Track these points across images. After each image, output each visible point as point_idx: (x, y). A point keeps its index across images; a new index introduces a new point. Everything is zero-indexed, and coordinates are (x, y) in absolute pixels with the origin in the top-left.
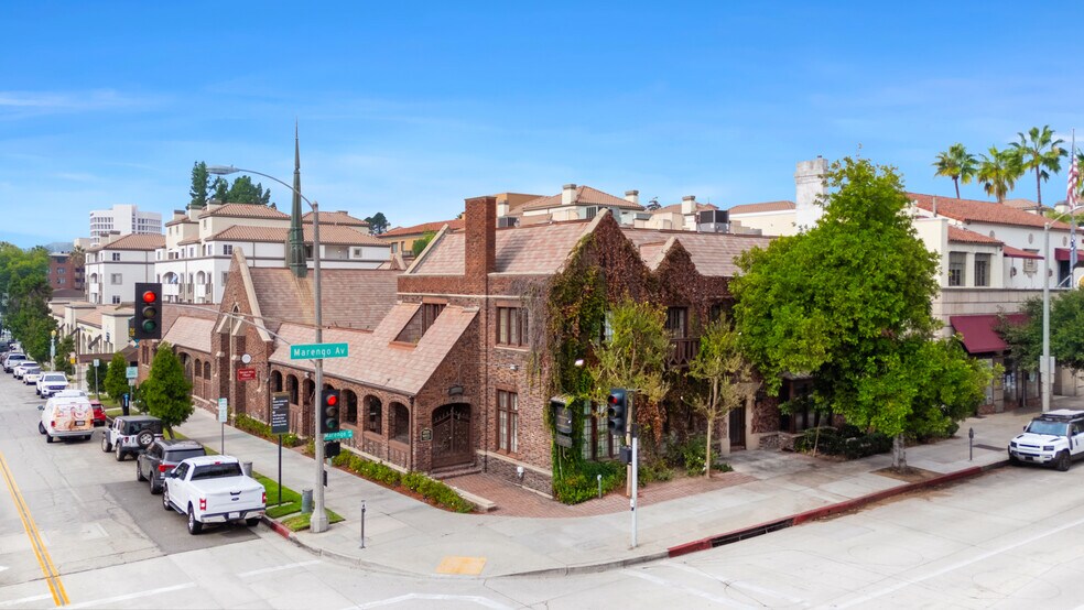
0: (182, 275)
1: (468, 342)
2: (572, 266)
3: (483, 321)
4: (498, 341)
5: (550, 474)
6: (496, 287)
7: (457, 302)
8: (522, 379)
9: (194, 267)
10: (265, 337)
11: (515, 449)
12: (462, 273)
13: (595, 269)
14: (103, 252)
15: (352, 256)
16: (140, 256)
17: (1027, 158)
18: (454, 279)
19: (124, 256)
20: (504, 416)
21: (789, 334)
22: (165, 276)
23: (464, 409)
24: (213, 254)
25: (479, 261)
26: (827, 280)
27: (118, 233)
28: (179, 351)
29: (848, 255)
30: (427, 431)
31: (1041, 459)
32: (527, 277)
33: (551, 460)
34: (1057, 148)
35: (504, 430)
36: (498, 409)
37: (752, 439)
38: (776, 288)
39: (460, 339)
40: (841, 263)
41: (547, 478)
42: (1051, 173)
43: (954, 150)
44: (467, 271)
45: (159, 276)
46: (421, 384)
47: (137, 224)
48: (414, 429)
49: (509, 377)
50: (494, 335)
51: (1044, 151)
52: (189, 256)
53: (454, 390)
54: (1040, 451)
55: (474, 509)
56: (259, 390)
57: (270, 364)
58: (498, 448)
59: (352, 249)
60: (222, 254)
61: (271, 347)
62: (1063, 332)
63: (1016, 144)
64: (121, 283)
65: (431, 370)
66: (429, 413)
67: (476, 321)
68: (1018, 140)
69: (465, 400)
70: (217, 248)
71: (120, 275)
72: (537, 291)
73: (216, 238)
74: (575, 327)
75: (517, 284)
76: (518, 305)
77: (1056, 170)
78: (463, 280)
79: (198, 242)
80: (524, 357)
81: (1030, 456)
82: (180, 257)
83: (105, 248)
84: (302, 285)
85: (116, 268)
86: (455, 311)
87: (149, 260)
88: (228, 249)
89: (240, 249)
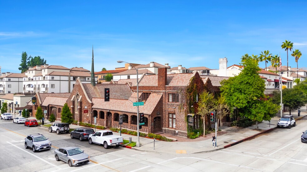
0: (35, 85)
1: (161, 102)
2: (191, 84)
3: (164, 96)
4: (168, 102)
5: (187, 132)
6: (168, 89)
7: (155, 92)
8: (177, 110)
9: (41, 83)
11: (174, 127)
13: (195, 85)
14: (5, 78)
15: (87, 80)
16: (17, 79)
17: (263, 58)
18: (154, 87)
19: (12, 79)
20: (170, 119)
21: (237, 99)
22: (27, 85)
23: (159, 118)
24: (48, 79)
25: (163, 82)
26: (244, 87)
27: (9, 73)
28: (50, 106)
30: (153, 123)
31: (285, 126)
32: (178, 86)
33: (187, 129)
34: (270, 55)
35: (171, 123)
36: (169, 118)
37: (221, 124)
38: (233, 89)
39: (159, 101)
41: (185, 133)
42: (269, 61)
43: (246, 55)
44: (158, 85)
45: (25, 85)
46: (151, 112)
48: (150, 123)
49: (172, 110)
50: (167, 100)
51: (267, 56)
52: (38, 80)
53: (158, 113)
55: (172, 141)
56: (88, 115)
57: (92, 108)
58: (168, 127)
59: (87, 78)
60: (51, 79)
61: (92, 104)
63: (261, 54)
64: (11, 87)
65: (153, 109)
66: (153, 119)
67: (162, 97)
69: (160, 116)
70: (49, 78)
71: (11, 85)
72: (182, 90)
73: (49, 75)
74: (192, 98)
75: (174, 88)
76: (176, 93)
77: (270, 61)
78: (157, 87)
79: (42, 76)
80: (178, 105)
81: (282, 126)
82: (34, 80)
83: (6, 77)
84: (95, 88)
85: (9, 83)
86: (155, 94)
87: (19, 81)
88: (53, 78)
89: (56, 78)
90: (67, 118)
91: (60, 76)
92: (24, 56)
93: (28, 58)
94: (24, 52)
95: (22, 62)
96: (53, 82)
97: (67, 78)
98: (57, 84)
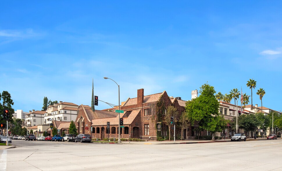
0: (53, 119)
1: (139, 115)
2: (160, 100)
3: (141, 112)
4: (144, 115)
5: (156, 137)
6: (144, 105)
7: (135, 109)
8: (150, 121)
9: (57, 116)
10: (90, 121)
11: (148, 134)
12: (137, 104)
13: (164, 101)
14: (32, 114)
16: (40, 116)
17: (233, 95)
18: (134, 105)
19: (37, 115)
20: (146, 129)
21: (196, 114)
22: (47, 119)
23: (138, 128)
24: (62, 113)
25: (140, 101)
26: (202, 105)
27: (35, 110)
28: (63, 129)
29: (206, 100)
30: (132, 131)
32: (151, 102)
33: (156, 134)
34: (238, 93)
35: (146, 132)
36: (145, 128)
37: (187, 137)
38: (193, 107)
39: (137, 115)
40: (205, 102)
41: (155, 138)
42: (237, 98)
43: (219, 93)
44: (138, 103)
45: (45, 120)
46: (131, 122)
47: (23, 115)
48: (130, 131)
49: (147, 121)
50: (144, 114)
51: (236, 94)
52: (55, 114)
53: (137, 124)
54: (236, 138)
55: (145, 141)
56: (89, 132)
57: (92, 126)
58: (144, 135)
60: (64, 113)
61: (92, 124)
62: (240, 121)
63: (231, 92)
64: (36, 122)
65: (133, 120)
66: (133, 128)
67: (140, 112)
68: (231, 91)
69: (138, 126)
70: (63, 111)
71: (35, 120)
72: (153, 105)
73: (63, 109)
74: (161, 110)
75: (149, 104)
76: (149, 108)
77: (238, 98)
78: (137, 105)
79: (58, 111)
80: (151, 117)
82: (52, 114)
83: (32, 113)
84: (94, 113)
85: (35, 118)
86: (135, 111)
87: (42, 117)
88: (65, 112)
89: (68, 112)
90: (73, 131)
91: (71, 110)
92: (46, 100)
93: (48, 102)
94: (46, 97)
95: (44, 105)
96: (66, 115)
97: (76, 113)
98: (68, 116)
